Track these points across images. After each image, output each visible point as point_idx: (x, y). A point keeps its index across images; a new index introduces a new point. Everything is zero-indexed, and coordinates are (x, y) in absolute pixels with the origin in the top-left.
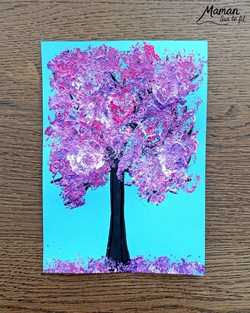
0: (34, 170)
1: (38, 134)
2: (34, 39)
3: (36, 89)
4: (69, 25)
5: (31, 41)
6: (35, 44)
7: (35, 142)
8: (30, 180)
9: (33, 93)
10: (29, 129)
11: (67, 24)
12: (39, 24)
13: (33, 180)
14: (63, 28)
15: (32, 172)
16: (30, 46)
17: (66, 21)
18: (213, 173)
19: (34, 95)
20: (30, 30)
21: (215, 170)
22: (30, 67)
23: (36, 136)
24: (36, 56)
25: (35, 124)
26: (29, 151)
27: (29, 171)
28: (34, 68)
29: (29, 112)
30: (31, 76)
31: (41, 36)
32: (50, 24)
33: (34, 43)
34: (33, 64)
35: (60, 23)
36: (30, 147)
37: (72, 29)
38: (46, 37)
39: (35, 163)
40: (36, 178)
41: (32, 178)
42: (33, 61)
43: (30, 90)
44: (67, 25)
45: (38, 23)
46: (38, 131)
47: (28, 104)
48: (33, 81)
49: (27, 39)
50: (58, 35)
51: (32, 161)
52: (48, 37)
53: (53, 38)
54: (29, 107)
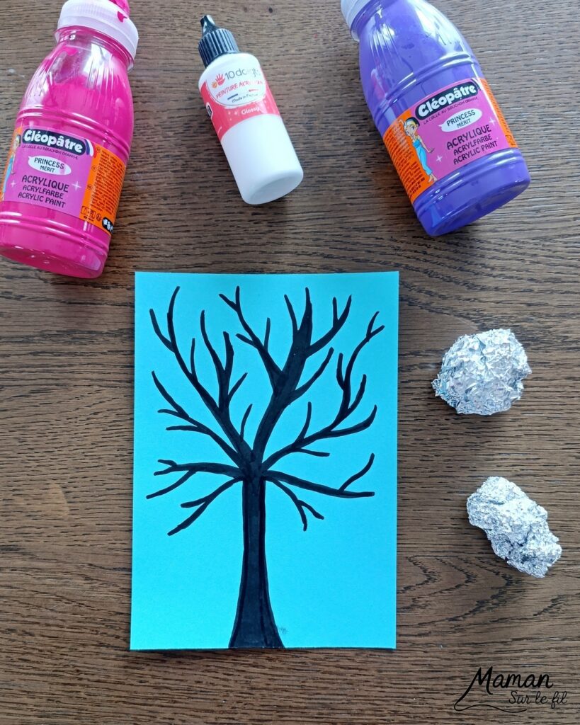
0: (57, 659)
1: (64, 600)
2: (60, 445)
3: (63, 526)
4: (117, 423)
5: (56, 448)
6: (62, 453)
7: (60, 612)
8: (49, 675)
9: (58, 533)
10: (51, 591)
11: (114, 421)
12: (70, 420)
13: (55, 675)
14: (109, 428)
15: (54, 662)
16: (54, 457)
17: (113, 417)
18: (350, 669)
19: (59, 536)
20: (55, 430)
21: (354, 664)
22: (54, 491)
23: (61, 603)
24: (63, 474)
25: (59, 583)
26: (48, 628)
27: (50, 661)
28: (60, 492)
29: (51, 564)
30: (54, 505)
31: (73, 440)
32: (88, 422)
33: (60, 452)
34: (58, 486)
35: (103, 420)
36: (51, 622)
37: (122, 430)
38: (80, 443)
39: (58, 647)
40: (60, 671)
41: (54, 671)
42: (59, 481)
43: (53, 528)
44: (114, 424)
45: (68, 419)
46: (64, 595)
47: (49, 551)
48: (59, 513)
49: (50, 445)
50: (99, 439)
51: (54, 644)
52: (84, 443)
53: (92, 444)
54: (50, 556)
